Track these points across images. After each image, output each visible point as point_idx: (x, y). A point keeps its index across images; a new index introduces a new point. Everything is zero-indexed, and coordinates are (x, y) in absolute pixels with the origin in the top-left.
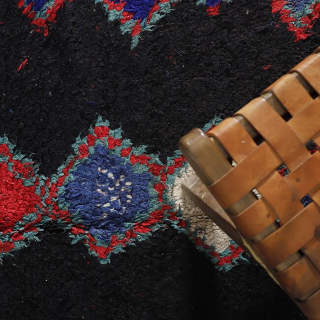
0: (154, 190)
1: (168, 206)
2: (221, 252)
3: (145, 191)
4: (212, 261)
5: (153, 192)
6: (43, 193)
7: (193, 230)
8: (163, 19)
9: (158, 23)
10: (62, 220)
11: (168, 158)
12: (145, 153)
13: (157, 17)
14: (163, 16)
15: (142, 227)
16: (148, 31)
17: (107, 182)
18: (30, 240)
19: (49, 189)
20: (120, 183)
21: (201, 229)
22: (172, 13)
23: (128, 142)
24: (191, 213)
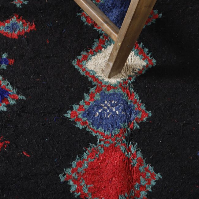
0: (110, 91)
2: (146, 64)
3: (110, 95)
4: (150, 67)
5: (111, 91)
6: (108, 142)
7: (134, 74)
8: (11, 84)
10: (125, 133)
11: (93, 84)
12: (89, 94)
13: (10, 87)
14: (9, 83)
15: (131, 97)
16: (17, 91)
17: (104, 113)
19: (106, 139)
20: (105, 106)
22: (8, 80)
24: (124, 75)
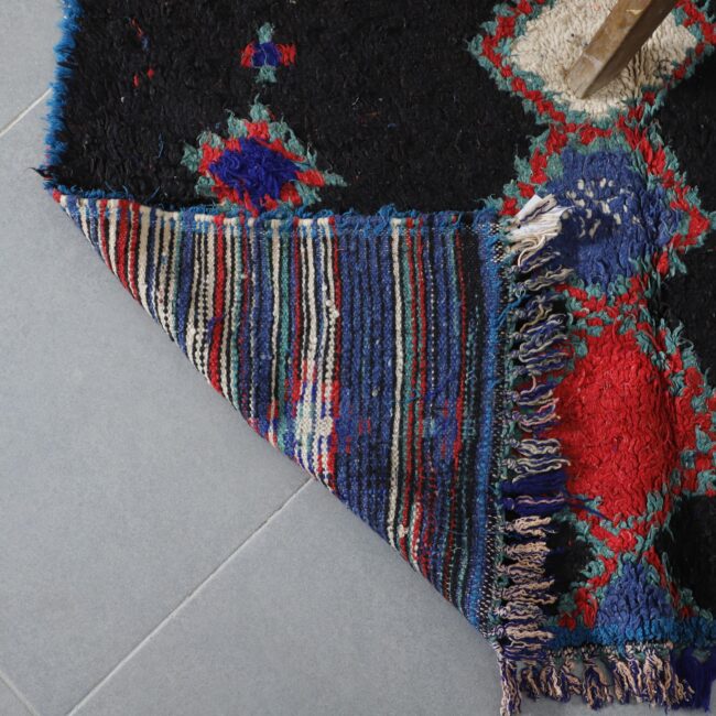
0: (591, 144)
1: (620, 120)
2: (695, 40)
3: (593, 158)
4: (709, 54)
5: (595, 146)
6: (597, 322)
7: (660, 81)
8: (296, 134)
10: (647, 289)
11: (538, 122)
12: (528, 160)
13: (294, 144)
14: (292, 132)
15: (655, 163)
16: (317, 159)
17: (578, 220)
18: (681, 341)
19: (591, 312)
20: (578, 198)
21: (659, 68)
22: (288, 120)
23: (509, 188)
24: (631, 85)
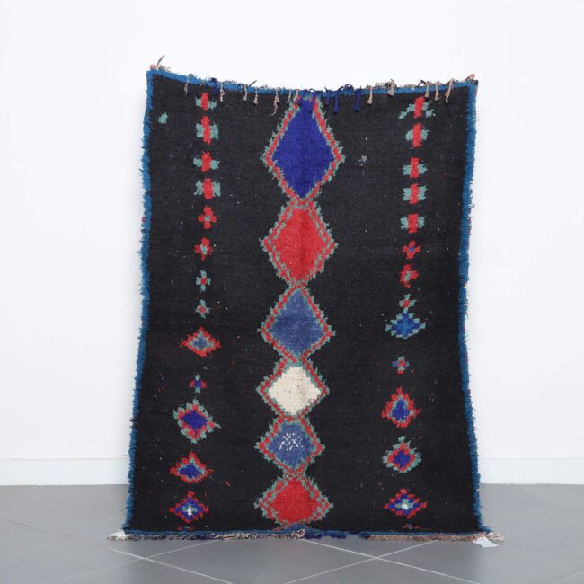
0: (290, 422)
1: (299, 416)
2: (320, 394)
3: (291, 427)
7: (310, 404)
9: (209, 413)
11: (276, 414)
12: (273, 426)
13: (206, 414)
14: (205, 410)
16: (213, 419)
17: (286, 445)
18: (314, 482)
20: (287, 438)
21: (310, 400)
22: (205, 406)
23: (267, 434)
